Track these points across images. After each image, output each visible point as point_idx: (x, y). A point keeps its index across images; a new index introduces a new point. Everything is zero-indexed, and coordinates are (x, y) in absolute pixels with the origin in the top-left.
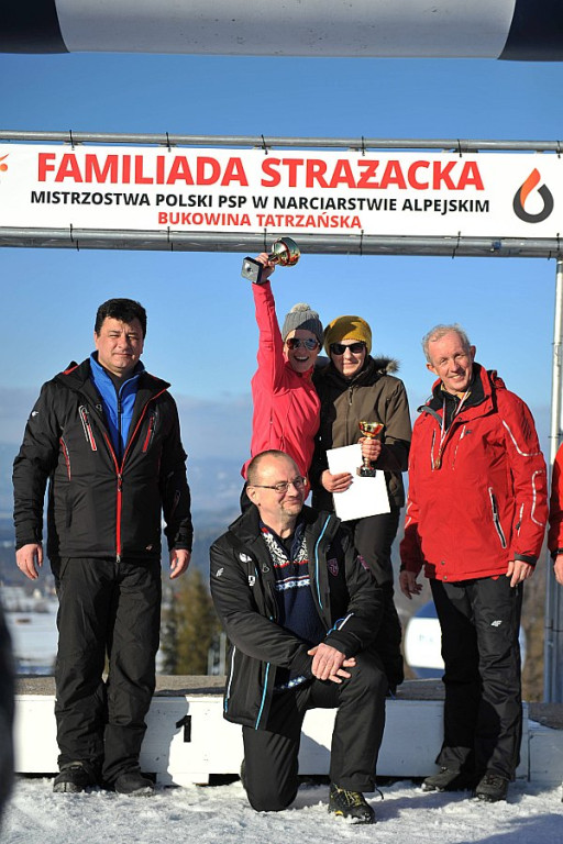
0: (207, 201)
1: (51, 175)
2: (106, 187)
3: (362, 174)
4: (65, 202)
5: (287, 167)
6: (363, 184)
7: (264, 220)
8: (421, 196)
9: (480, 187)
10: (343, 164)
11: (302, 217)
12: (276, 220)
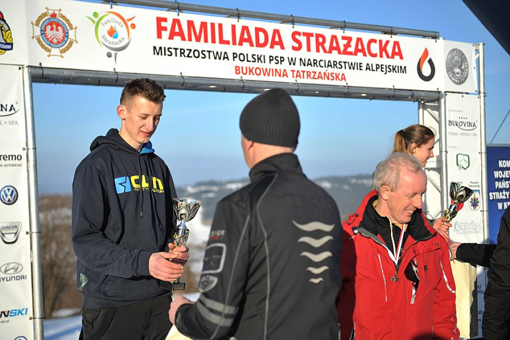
0: (262, 58)
1: (165, 34)
2: (201, 46)
3: (344, 45)
4: (176, 56)
5: (305, 38)
6: (345, 52)
7: (295, 73)
8: (374, 61)
9: (401, 58)
10: (334, 37)
11: (315, 73)
12: (301, 74)
